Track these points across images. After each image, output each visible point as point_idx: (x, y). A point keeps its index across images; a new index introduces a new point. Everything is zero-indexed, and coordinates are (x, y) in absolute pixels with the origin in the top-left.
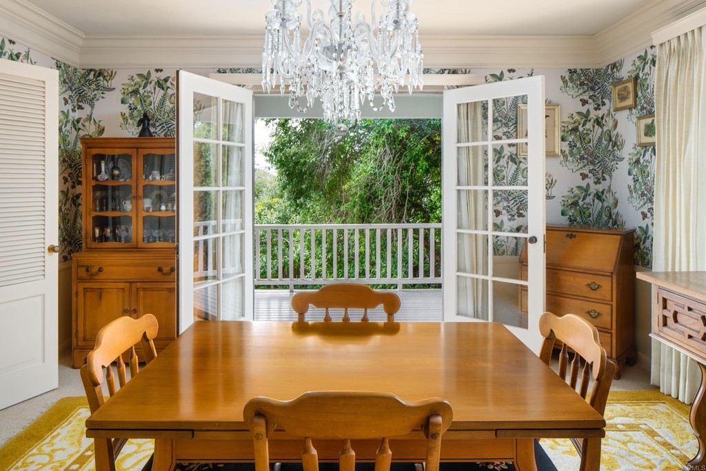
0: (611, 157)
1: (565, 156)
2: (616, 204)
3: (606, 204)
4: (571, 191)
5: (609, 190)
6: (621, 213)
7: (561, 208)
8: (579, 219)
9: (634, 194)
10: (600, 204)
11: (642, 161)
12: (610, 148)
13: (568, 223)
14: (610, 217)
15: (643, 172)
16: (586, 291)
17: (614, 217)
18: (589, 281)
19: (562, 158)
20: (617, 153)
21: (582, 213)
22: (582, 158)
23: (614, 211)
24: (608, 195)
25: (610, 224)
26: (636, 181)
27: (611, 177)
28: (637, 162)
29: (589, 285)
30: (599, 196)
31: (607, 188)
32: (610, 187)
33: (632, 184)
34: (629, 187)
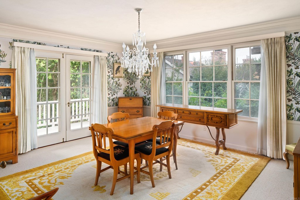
0: (135, 78)
1: (124, 78)
2: (136, 90)
3: (133, 91)
4: (125, 87)
5: (134, 87)
6: (138, 93)
7: (123, 92)
8: (127, 95)
9: (142, 88)
10: (131, 91)
11: (144, 80)
12: (134, 76)
13: (125, 96)
14: (135, 94)
15: (144, 82)
16: (136, 113)
17: (136, 94)
18: (137, 110)
19: (123, 78)
20: (137, 77)
21: (128, 93)
22: (128, 78)
23: (136, 92)
24: (134, 88)
25: (135, 96)
26: (142, 84)
27: (135, 83)
28: (143, 80)
29: (137, 111)
30: (131, 89)
31: (133, 86)
32: (134, 86)
33: (141, 85)
34: (141, 86)
